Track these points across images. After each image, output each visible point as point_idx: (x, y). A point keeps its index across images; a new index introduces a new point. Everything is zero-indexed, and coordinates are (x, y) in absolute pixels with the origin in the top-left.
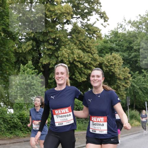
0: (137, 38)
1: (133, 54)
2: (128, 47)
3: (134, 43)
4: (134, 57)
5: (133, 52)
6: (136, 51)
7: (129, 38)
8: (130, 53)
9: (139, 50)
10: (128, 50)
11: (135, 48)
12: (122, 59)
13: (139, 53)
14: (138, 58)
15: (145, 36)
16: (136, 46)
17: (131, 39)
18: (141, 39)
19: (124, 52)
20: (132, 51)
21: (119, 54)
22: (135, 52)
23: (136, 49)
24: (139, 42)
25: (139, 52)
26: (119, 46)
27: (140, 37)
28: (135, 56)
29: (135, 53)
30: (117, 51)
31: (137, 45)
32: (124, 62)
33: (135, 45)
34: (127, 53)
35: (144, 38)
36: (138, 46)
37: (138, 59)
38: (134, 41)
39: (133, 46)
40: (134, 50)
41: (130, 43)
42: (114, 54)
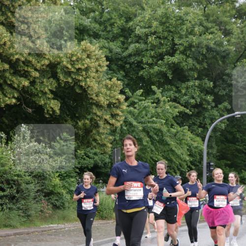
0: (143, 9)
1: (132, 47)
2: (123, 30)
3: (135, 19)
4: (135, 55)
5: (131, 42)
6: (139, 39)
7: (126, 8)
8: (126, 46)
9: (147, 38)
10: (121, 36)
11: (138, 31)
12: (105, 56)
13: (146, 46)
14: (144, 56)
15: (162, 6)
16: (141, 27)
17: (130, 10)
18: (151, 11)
19: (112, 41)
20: (130, 40)
21: (98, 45)
22: (137, 42)
23: (140, 35)
24: (147, 18)
25: (146, 43)
26: (100, 24)
27: (151, 7)
28: (137, 51)
29: (137, 45)
30: (96, 36)
31: (142, 24)
33: (138, 25)
34: (119, 44)
35: (158, 9)
36: (145, 28)
37: (145, 60)
38: (135, 16)
39: (132, 26)
40: (135, 36)
41: (129, 19)
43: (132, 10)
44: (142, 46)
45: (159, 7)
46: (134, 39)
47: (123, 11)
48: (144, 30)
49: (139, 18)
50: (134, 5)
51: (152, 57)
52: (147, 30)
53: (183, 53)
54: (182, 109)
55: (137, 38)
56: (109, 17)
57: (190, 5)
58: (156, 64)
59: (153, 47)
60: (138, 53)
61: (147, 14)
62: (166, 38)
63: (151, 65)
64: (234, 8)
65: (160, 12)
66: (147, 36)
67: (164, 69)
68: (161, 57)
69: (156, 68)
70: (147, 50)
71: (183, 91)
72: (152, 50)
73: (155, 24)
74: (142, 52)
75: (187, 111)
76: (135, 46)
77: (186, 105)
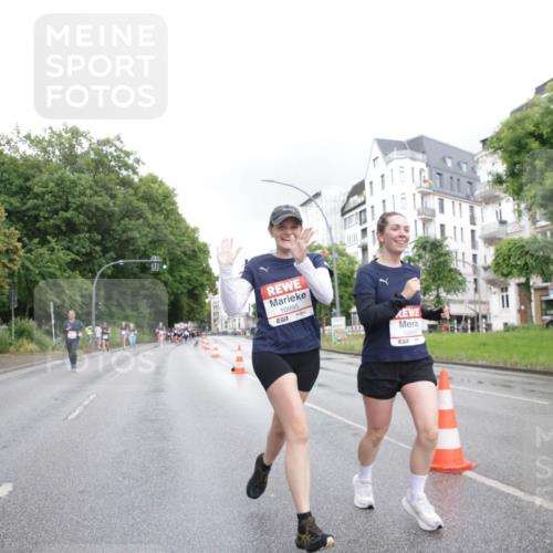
43: (31, 172)
44: (40, 202)
45: (56, 171)
47: (23, 174)
49: (37, 179)
50: (33, 168)
51: (49, 212)
53: (75, 210)
54: (74, 256)
57: (82, 172)
58: (52, 217)
59: (49, 204)
60: (35, 207)
61: (45, 177)
62: (60, 197)
63: (47, 219)
64: (118, 177)
65: (56, 176)
66: (44, 194)
67: (58, 222)
68: (56, 212)
69: (52, 221)
71: (75, 242)
72: (49, 206)
73: (51, 184)
75: (78, 258)
77: (78, 253)
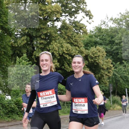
0: (118, 33)
1: (115, 47)
2: (110, 41)
3: (115, 37)
4: (116, 50)
5: (114, 46)
6: (117, 44)
7: (111, 34)
8: (112, 47)
9: (120, 44)
10: (110, 44)
11: (116, 41)
12: (105, 51)
14: (119, 50)
15: (125, 32)
16: (117, 40)
17: (113, 34)
18: (121, 34)
19: (107, 46)
20: (114, 45)
21: (102, 47)
22: (116, 45)
23: (118, 43)
24: (120, 36)
25: (120, 45)
26: (102, 40)
27: (121, 32)
28: (116, 49)
29: (117, 46)
30: (101, 44)
31: (118, 39)
32: (107, 54)
34: (110, 46)
35: (124, 33)
36: (119, 40)
37: (119, 52)
38: (115, 36)
39: (114, 40)
41: (112, 37)
42: (98, 47)
46: (115, 44)
48: (118, 41)
52: (120, 41)
55: (116, 44)
56: (105, 38)
70: (120, 48)
74: (118, 48)
76: (116, 47)
